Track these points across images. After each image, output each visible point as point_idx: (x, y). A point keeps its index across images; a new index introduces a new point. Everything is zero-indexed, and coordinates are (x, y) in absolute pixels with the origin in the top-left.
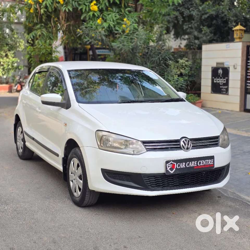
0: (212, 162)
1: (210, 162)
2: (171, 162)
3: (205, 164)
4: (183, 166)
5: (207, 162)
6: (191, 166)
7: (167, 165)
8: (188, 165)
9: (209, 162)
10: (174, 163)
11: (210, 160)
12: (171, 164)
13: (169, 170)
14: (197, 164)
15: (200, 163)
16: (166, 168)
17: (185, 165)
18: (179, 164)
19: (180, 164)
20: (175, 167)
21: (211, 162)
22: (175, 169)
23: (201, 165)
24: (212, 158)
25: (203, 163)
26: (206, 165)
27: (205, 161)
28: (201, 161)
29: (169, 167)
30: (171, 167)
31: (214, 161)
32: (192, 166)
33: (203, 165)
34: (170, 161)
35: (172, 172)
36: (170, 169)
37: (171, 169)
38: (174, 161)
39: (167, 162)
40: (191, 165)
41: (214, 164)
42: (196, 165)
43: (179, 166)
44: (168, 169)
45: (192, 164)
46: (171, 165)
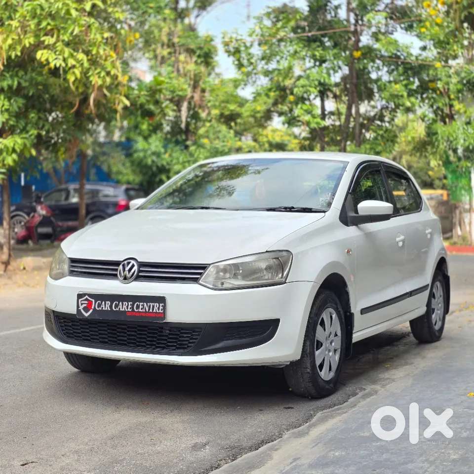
0: (161, 308)
1: (157, 307)
2: (87, 297)
3: (147, 310)
4: (106, 306)
5: (151, 307)
6: (121, 309)
7: (80, 300)
8: (116, 306)
9: (155, 306)
11: (158, 304)
12: (87, 300)
13: (82, 311)
14: (132, 308)
15: (138, 307)
17: (111, 307)
19: (102, 303)
20: (93, 307)
21: (159, 309)
23: (140, 310)
25: (143, 307)
26: (149, 312)
27: (147, 305)
28: (141, 304)
29: (82, 304)
30: (85, 305)
31: (164, 308)
32: (123, 310)
33: (144, 311)
34: (85, 295)
35: (86, 315)
36: (84, 309)
37: (86, 309)
40: (121, 307)
41: (164, 313)
42: (131, 310)
43: (99, 305)
44: (81, 308)
46: (86, 302)
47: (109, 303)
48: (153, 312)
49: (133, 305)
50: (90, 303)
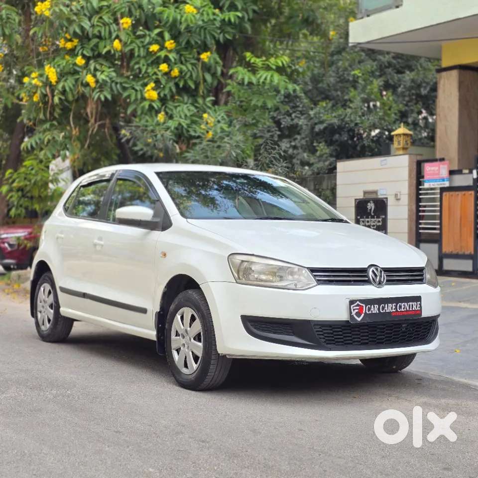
1: (415, 306)
2: (358, 302)
4: (375, 309)
7: (352, 306)
8: (383, 308)
10: (362, 305)
12: (358, 305)
13: (355, 316)
14: (396, 308)
15: (400, 307)
16: (351, 313)
17: (379, 309)
18: (369, 307)
20: (364, 312)
22: (363, 315)
23: (402, 310)
24: (417, 299)
25: (405, 306)
28: (403, 304)
29: (354, 310)
30: (357, 311)
31: (420, 305)
34: (356, 301)
35: (359, 319)
36: (356, 314)
37: (358, 314)
38: (361, 301)
39: (352, 302)
40: (387, 309)
43: (369, 309)
44: (354, 313)
45: (390, 308)
46: (358, 308)
47: (377, 306)
48: (413, 310)
49: (396, 306)
50: (361, 309)
